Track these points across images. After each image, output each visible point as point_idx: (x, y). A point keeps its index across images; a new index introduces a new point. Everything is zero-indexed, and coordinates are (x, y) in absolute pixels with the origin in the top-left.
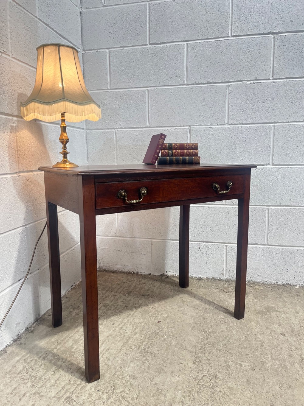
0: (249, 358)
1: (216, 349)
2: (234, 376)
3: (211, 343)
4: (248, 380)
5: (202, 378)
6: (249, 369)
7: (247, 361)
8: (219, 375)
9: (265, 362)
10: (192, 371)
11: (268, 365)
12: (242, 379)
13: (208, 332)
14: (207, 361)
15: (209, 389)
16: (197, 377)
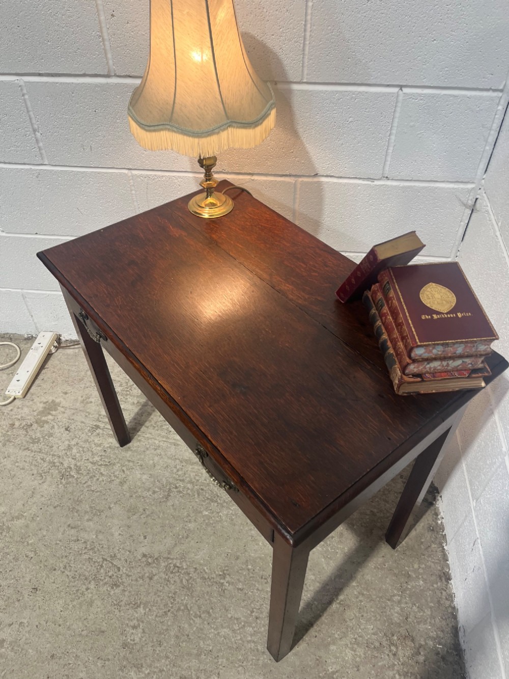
0: (152, 646)
1: (176, 592)
2: (114, 612)
3: (192, 584)
4: (103, 632)
5: (115, 565)
6: (127, 640)
7: (144, 639)
8: (118, 591)
9: (142, 672)
10: (128, 553)
11: (132, 673)
12: (106, 623)
13: (222, 581)
14: (147, 575)
15: (93, 574)
16: (118, 559)
